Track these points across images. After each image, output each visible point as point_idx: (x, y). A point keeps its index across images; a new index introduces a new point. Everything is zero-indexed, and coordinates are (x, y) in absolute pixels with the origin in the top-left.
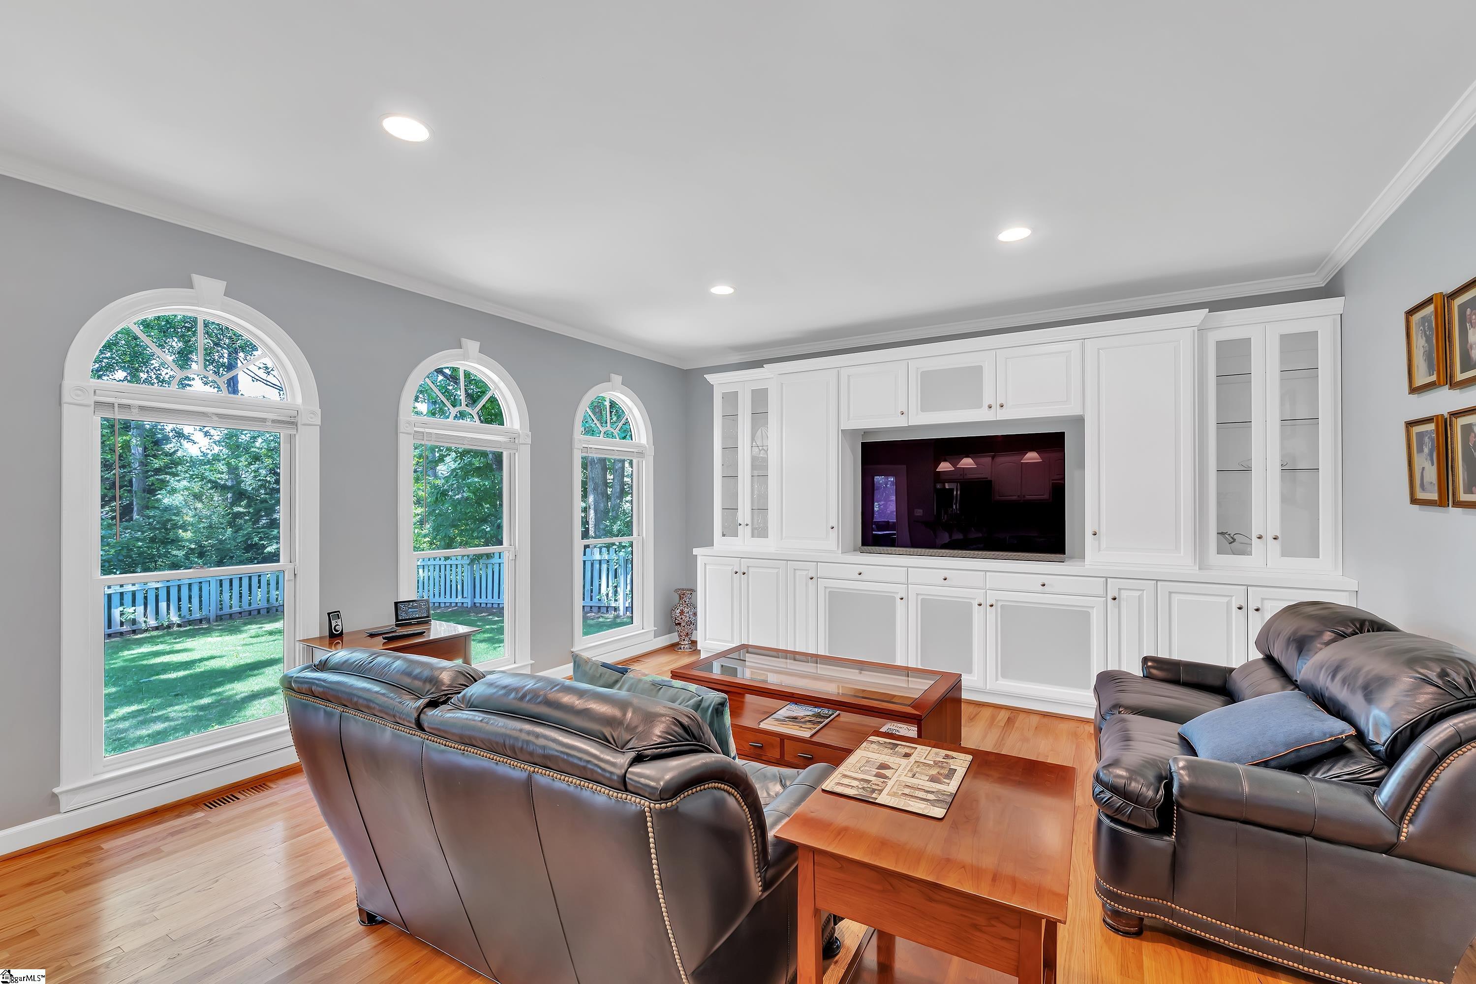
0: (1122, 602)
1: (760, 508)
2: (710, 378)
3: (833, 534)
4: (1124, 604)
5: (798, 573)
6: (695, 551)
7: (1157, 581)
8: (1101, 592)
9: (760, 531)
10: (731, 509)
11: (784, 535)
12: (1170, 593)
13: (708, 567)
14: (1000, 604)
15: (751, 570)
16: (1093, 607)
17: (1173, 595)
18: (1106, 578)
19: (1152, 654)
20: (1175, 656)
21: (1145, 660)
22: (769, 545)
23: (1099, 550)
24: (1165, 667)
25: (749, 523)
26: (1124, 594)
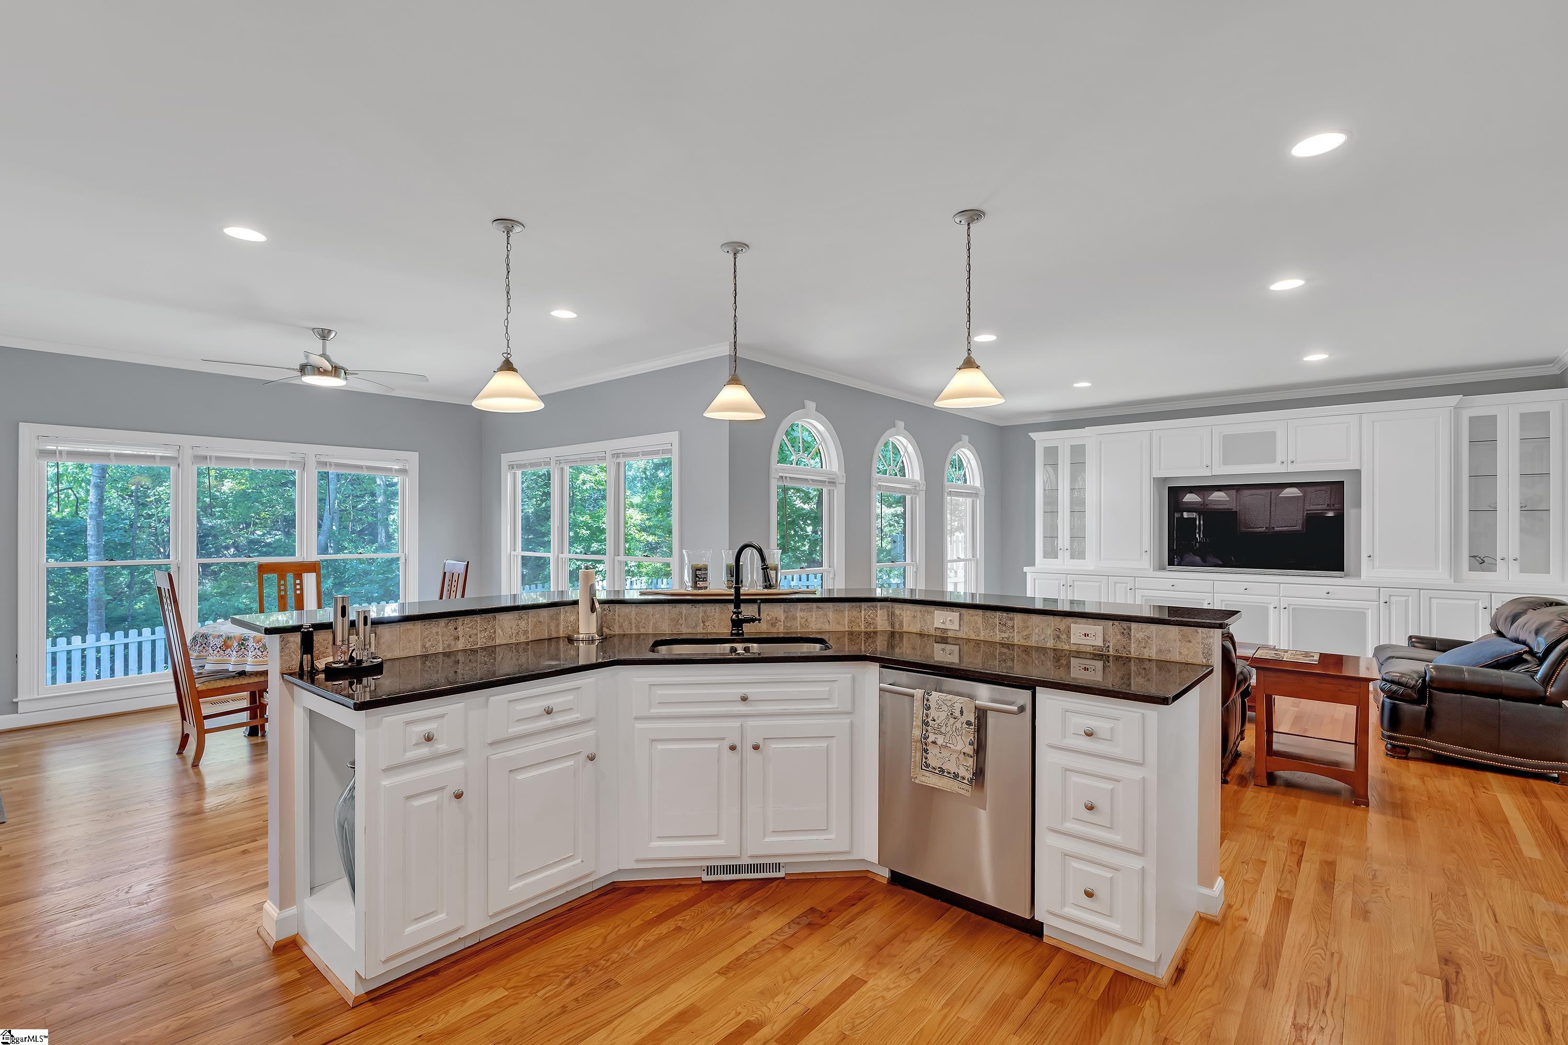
0: (1392, 605)
1: (1078, 537)
2: (1033, 435)
3: (1146, 557)
4: (1393, 607)
5: (1118, 585)
6: (1026, 569)
7: (1420, 589)
8: (1375, 597)
9: (1077, 553)
10: (1051, 537)
11: (1102, 558)
12: (1430, 598)
13: (1037, 581)
14: (1292, 607)
15: (1076, 583)
16: (1369, 609)
17: (1432, 599)
18: (1379, 588)
19: (1416, 634)
20: (1434, 635)
21: (1410, 637)
22: (1088, 564)
23: (1373, 568)
24: (1425, 641)
25: (1069, 548)
26: (1394, 599)
